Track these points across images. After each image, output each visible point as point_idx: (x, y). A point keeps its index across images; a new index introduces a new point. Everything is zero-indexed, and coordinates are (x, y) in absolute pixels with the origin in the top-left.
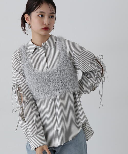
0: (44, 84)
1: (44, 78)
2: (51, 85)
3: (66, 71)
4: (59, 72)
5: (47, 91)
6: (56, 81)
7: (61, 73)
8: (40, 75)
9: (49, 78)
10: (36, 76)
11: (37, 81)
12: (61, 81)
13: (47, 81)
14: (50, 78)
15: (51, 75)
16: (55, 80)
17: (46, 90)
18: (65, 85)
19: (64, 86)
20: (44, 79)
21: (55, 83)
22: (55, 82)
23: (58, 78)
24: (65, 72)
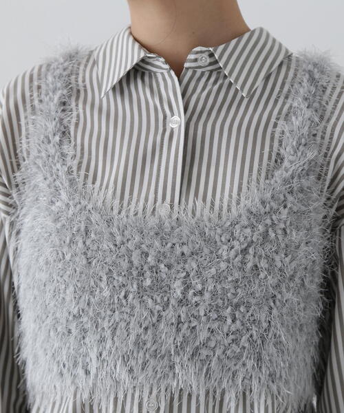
0: (125, 297)
1: (136, 259)
2: (170, 314)
3: (288, 259)
4: (236, 243)
5: (137, 343)
6: (207, 296)
7: (250, 257)
8: (115, 230)
9: (162, 266)
10: (87, 232)
11: (84, 262)
12: (237, 306)
13: (148, 282)
14: (169, 267)
15: (186, 249)
16: (199, 287)
17: (133, 338)
18: (251, 340)
19: (244, 341)
20: (131, 262)
21: (197, 305)
22: (196, 299)
23: (218, 278)
24: (277, 258)
